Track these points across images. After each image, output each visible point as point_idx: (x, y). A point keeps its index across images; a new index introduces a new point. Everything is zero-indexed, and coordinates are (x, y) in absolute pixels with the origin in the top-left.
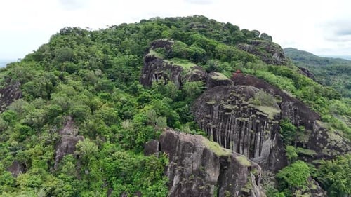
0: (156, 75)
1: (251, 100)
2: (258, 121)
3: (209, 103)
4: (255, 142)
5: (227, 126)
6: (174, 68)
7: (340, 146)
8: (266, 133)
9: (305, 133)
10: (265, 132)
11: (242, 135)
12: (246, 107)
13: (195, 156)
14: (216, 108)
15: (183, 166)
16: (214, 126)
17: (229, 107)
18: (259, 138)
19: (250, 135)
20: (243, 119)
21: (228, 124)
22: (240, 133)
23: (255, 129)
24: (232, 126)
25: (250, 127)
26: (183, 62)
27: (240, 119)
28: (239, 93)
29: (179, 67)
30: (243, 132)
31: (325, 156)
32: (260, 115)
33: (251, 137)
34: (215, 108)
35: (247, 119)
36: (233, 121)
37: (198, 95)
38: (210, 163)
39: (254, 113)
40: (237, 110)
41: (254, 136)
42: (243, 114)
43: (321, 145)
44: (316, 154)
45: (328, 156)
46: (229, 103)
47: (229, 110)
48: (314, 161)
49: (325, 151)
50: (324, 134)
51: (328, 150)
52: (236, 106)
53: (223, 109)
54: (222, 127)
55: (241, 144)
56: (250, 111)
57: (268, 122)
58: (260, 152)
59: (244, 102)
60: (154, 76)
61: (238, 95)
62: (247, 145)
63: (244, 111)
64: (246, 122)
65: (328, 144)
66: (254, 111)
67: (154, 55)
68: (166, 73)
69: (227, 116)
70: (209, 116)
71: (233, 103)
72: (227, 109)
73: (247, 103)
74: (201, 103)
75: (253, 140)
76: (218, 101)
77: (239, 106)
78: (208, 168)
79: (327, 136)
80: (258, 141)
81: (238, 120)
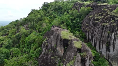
3: (89, 17)
4: (110, 40)
5: (95, 30)
11: (103, 35)
12: (109, 16)
14: (91, 19)
16: (89, 30)
18: (113, 37)
19: (107, 35)
21: (96, 28)
22: (102, 34)
23: (111, 30)
24: (98, 29)
25: (109, 29)
27: (103, 24)
28: (108, 8)
30: (103, 33)
35: (106, 24)
39: (113, 19)
40: (102, 19)
41: (110, 36)
46: (99, 15)
47: (98, 20)
53: (95, 19)
55: (101, 41)
56: (111, 18)
58: (114, 49)
59: (108, 13)
61: (107, 10)
62: (105, 42)
63: (107, 18)
64: (106, 26)
69: (96, 23)
70: (88, 24)
71: (102, 15)
73: (110, 13)
75: (109, 38)
76: (94, 16)
80: (113, 39)
81: (101, 25)
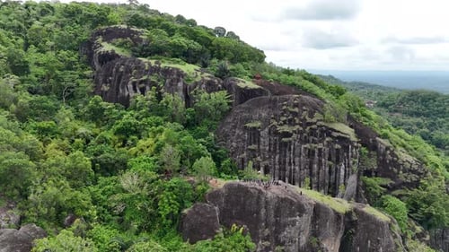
0: (134, 84)
1: (317, 116)
2: (337, 146)
3: (250, 125)
4: (337, 179)
5: (287, 160)
6: (167, 72)
7: (416, 167)
8: (354, 163)
9: (369, 156)
10: (351, 162)
11: (315, 171)
12: (314, 126)
13: (304, 221)
14: (264, 133)
15: (282, 244)
16: (267, 162)
17: (286, 128)
18: (342, 173)
19: (327, 169)
20: (313, 145)
21: (289, 156)
22: (311, 168)
23: (334, 159)
24: (297, 159)
25: (327, 156)
26: (178, 62)
27: (307, 146)
28: (296, 106)
29: (177, 69)
30: (315, 166)
31: (404, 183)
32: (338, 137)
33: (330, 172)
34: (261, 133)
35: (320, 146)
36: (297, 151)
37: (225, 114)
38: (329, 228)
39: (329, 135)
40: (300, 133)
41: (334, 170)
42: (311, 138)
43: (395, 170)
44: (393, 182)
45: (408, 183)
46: (285, 122)
47: (287, 135)
48: (394, 193)
49: (402, 176)
50: (393, 154)
51: (406, 174)
52: (298, 127)
53: (276, 133)
54: (280, 163)
56: (322, 131)
57: (353, 146)
59: (309, 120)
60: (130, 86)
61: (296, 110)
62: (324, 185)
63: (312, 132)
64: (320, 150)
65: (402, 168)
66: (329, 132)
67: (113, 51)
68: (153, 79)
69: (285, 143)
70: (253, 147)
71: (291, 122)
72: (284, 132)
73: (314, 120)
74: (235, 127)
75: (333, 176)
76: (266, 122)
77: (301, 125)
78: (325, 238)
79: (397, 156)
80: (342, 177)
81: (305, 148)
